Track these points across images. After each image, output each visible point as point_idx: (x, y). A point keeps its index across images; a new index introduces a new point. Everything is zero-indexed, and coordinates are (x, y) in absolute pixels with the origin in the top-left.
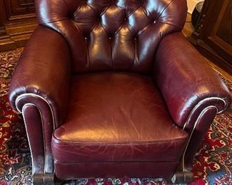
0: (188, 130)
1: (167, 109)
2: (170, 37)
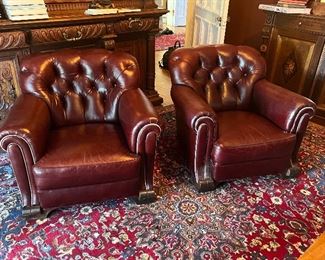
0: (294, 132)
1: (277, 126)
2: (260, 82)
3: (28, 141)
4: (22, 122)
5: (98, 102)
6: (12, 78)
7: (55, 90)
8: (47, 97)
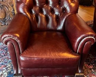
3: (18, 41)
4: (15, 29)
5: (54, 20)
6: (13, 5)
7: (33, 12)
8: (29, 16)
